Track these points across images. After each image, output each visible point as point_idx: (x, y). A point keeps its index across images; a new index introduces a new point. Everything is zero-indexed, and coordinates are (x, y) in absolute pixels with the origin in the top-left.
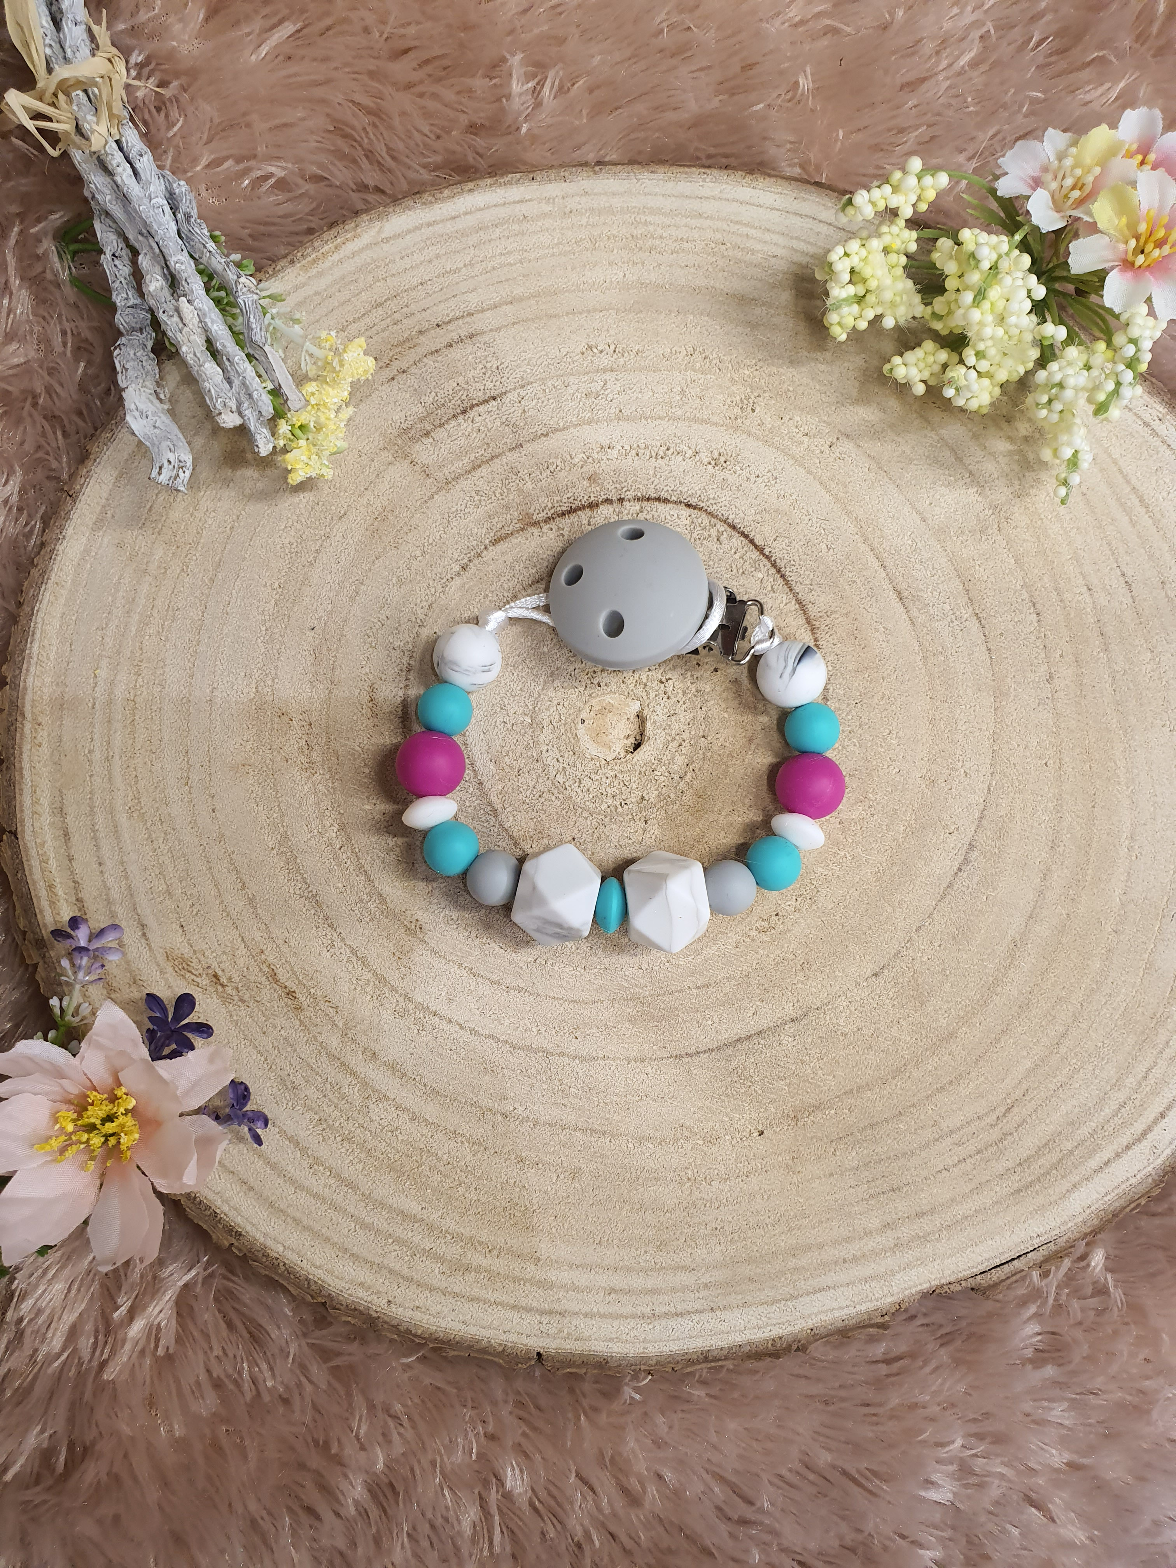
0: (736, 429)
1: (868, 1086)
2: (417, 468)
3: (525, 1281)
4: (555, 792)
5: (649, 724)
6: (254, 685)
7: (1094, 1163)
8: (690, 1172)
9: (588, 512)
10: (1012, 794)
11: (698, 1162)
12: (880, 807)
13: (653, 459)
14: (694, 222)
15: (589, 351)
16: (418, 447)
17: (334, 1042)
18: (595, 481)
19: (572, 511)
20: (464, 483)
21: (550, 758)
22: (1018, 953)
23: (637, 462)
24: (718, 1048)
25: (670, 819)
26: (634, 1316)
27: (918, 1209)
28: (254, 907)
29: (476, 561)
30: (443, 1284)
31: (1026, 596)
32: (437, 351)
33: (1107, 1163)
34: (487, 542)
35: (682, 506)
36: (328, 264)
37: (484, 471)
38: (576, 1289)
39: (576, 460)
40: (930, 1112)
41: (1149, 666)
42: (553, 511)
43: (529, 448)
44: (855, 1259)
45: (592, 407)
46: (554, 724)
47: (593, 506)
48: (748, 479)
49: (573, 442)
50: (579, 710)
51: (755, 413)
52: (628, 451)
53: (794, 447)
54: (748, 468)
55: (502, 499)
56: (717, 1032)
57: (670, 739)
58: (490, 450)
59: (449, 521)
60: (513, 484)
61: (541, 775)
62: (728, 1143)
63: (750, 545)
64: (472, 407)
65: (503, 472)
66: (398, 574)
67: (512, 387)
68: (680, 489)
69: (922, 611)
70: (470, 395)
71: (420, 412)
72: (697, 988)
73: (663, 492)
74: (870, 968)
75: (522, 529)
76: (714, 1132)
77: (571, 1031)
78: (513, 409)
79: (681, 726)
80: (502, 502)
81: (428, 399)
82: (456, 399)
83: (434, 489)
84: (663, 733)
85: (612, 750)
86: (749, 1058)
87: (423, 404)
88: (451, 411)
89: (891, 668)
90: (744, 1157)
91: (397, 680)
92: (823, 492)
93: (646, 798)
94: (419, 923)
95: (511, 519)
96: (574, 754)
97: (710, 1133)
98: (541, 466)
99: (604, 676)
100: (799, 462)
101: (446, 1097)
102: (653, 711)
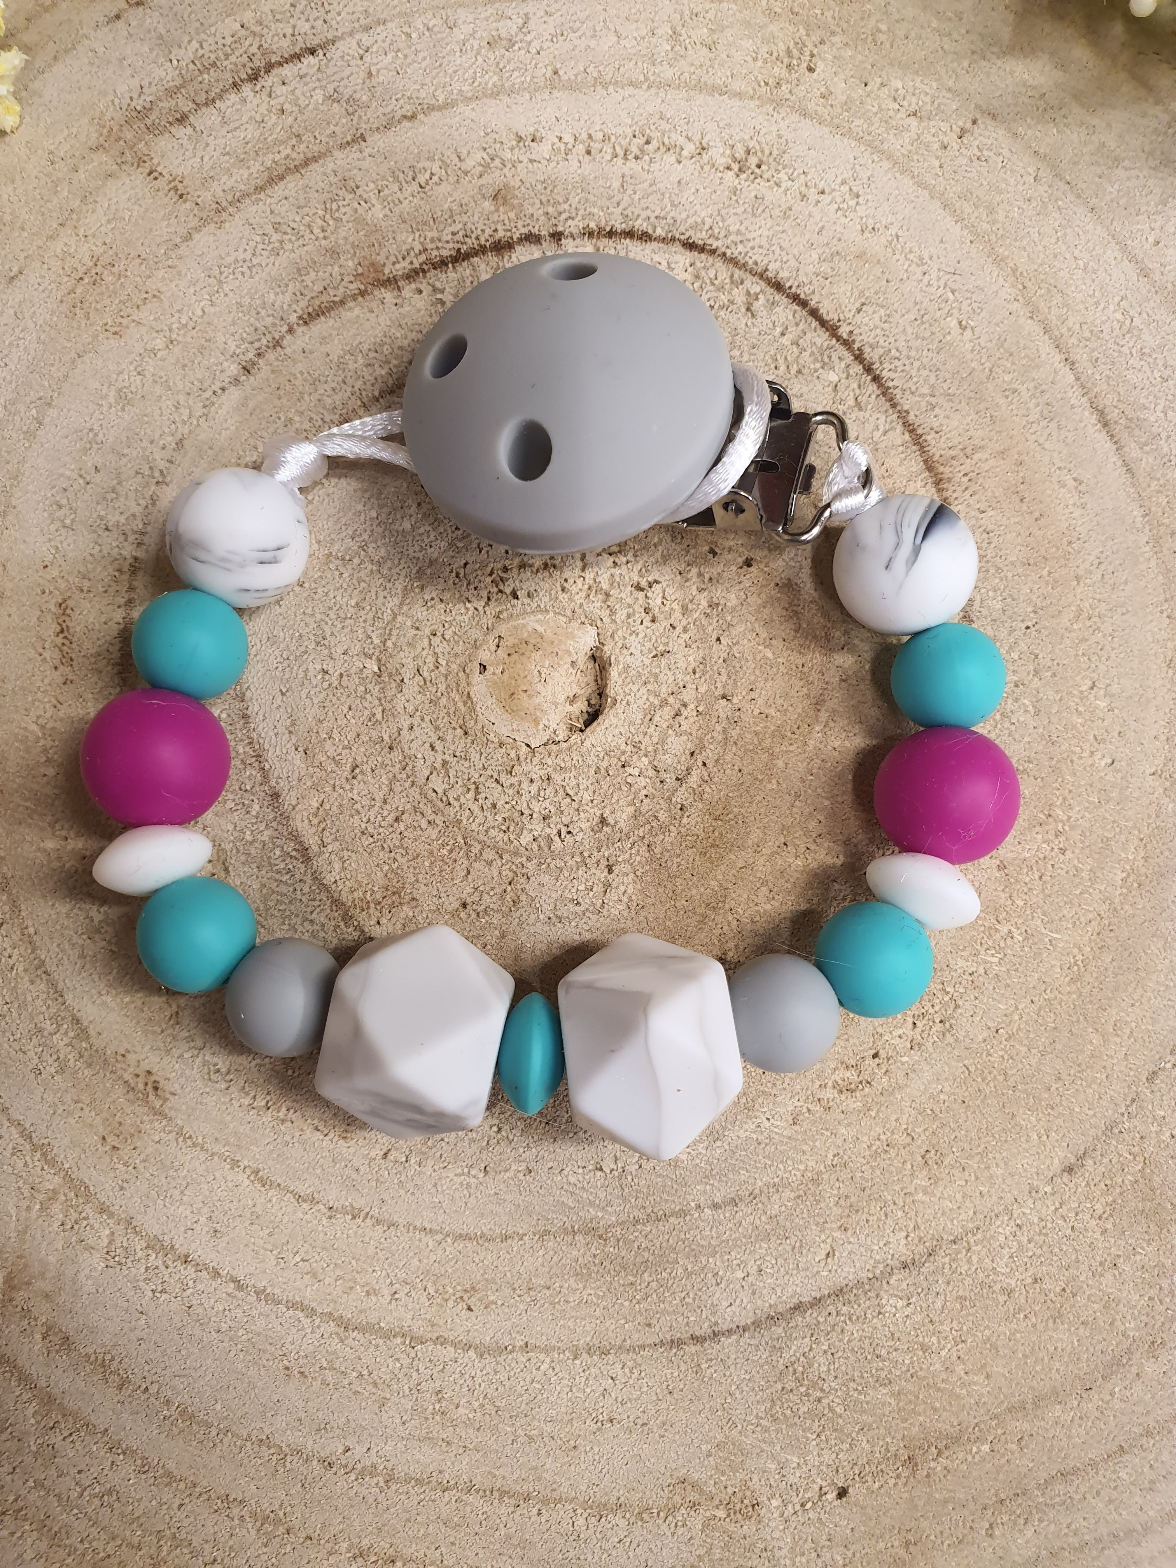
0: (779, 103)
1: (1056, 1396)
2: (162, 183)
4: (428, 811)
5: (614, 673)
9: (493, 259)
11: (717, 1553)
12: (1076, 835)
13: (620, 161)
16: (163, 143)
18: (505, 202)
19: (459, 257)
20: (252, 210)
21: (417, 742)
23: (588, 168)
24: (757, 1324)
25: (657, 863)
29: (271, 356)
34: (293, 318)
35: (677, 247)
37: (291, 186)
39: (469, 163)
42: (423, 258)
43: (377, 142)
45: (501, 66)
46: (426, 674)
47: (502, 248)
48: (803, 197)
49: (463, 130)
50: (476, 647)
51: (815, 75)
52: (570, 146)
53: (891, 137)
54: (803, 176)
55: (325, 238)
56: (754, 1293)
57: (657, 702)
58: (303, 146)
59: (220, 282)
60: (347, 209)
61: (399, 776)
62: (776, 1515)
63: (810, 319)
64: (269, 67)
65: (327, 188)
66: (119, 385)
67: (347, 30)
68: (672, 214)
69: (1147, 448)
70: (265, 46)
71: (169, 78)
72: (715, 1206)
73: (639, 221)
74: (1059, 1157)
75: (363, 293)
76: (748, 1493)
77: (458, 1295)
78: (348, 71)
79: (680, 677)
80: (323, 242)
81: (186, 54)
82: (237, 53)
83: (194, 222)
84: (643, 690)
85: (541, 726)
86: (817, 1342)
87: (175, 62)
88: (228, 75)
89: (1092, 558)
90: (809, 1545)
91: (111, 590)
92: (949, 221)
93: (611, 821)
94: (153, 1078)
95: (342, 275)
96: (466, 733)
97: (740, 1495)
98: (401, 175)
99: (525, 576)
100: (901, 166)
101: (208, 1425)
102: (624, 647)
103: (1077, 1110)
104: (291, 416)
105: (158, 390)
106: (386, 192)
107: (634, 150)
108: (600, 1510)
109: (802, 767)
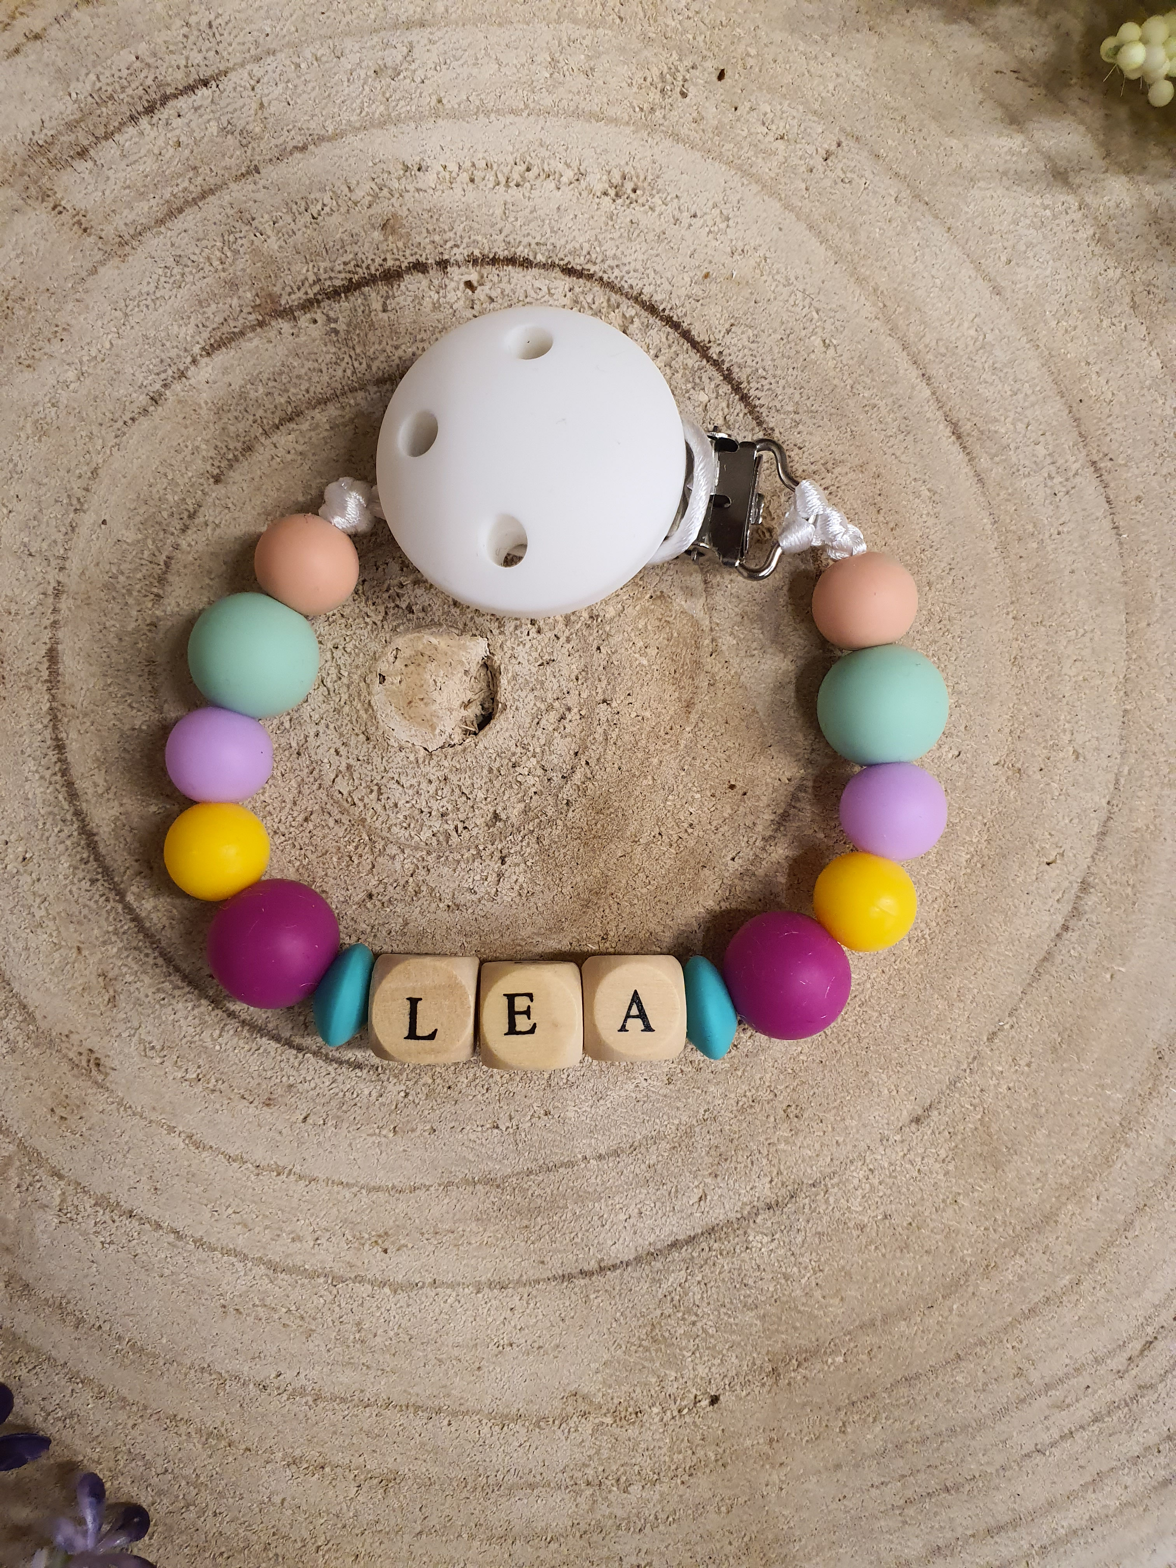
0: (653, 128)
1: (903, 1314)
2: (65, 217)
4: (335, 811)
5: (504, 681)
8: (590, 1472)
9: (383, 288)
10: (1157, 790)
11: (605, 1453)
13: (501, 188)
16: (66, 178)
18: (393, 231)
19: (351, 287)
20: (154, 243)
21: (323, 747)
22: (1166, 1072)
23: (471, 195)
24: (638, 1259)
25: (545, 854)
27: (989, 1519)
29: (177, 387)
34: (196, 349)
35: (557, 273)
37: (189, 219)
39: (359, 194)
40: (1011, 1353)
42: (316, 288)
43: (271, 173)
45: (388, 95)
46: (329, 685)
47: (391, 277)
48: (677, 221)
49: (352, 160)
50: (375, 659)
51: (687, 100)
52: (454, 175)
53: (760, 160)
54: (676, 200)
55: (224, 270)
56: (635, 1233)
57: (543, 707)
58: (200, 179)
59: (126, 315)
60: (244, 241)
61: (307, 780)
62: (657, 1419)
63: (682, 340)
64: (165, 99)
65: (224, 220)
66: (36, 416)
67: (239, 61)
68: (552, 240)
69: (997, 459)
70: (160, 78)
71: (69, 112)
72: (600, 1157)
73: (521, 248)
74: (908, 1109)
75: (261, 324)
76: (632, 1403)
77: (373, 1239)
78: (240, 102)
79: (563, 683)
80: (223, 275)
81: (83, 87)
82: (133, 86)
83: (99, 256)
84: (531, 696)
85: (438, 731)
86: (692, 1274)
87: (74, 95)
88: (125, 108)
89: (943, 565)
90: (686, 1443)
91: (37, 613)
92: (814, 242)
93: (503, 816)
94: (94, 1056)
95: (240, 306)
96: (368, 739)
97: (625, 1404)
98: (295, 207)
99: (419, 591)
100: (769, 189)
101: (156, 1356)
102: (513, 656)
103: (924, 1067)
104: (197, 444)
105: (72, 421)
106: (281, 223)
107: (516, 177)
108: (503, 1421)
109: (674, 764)
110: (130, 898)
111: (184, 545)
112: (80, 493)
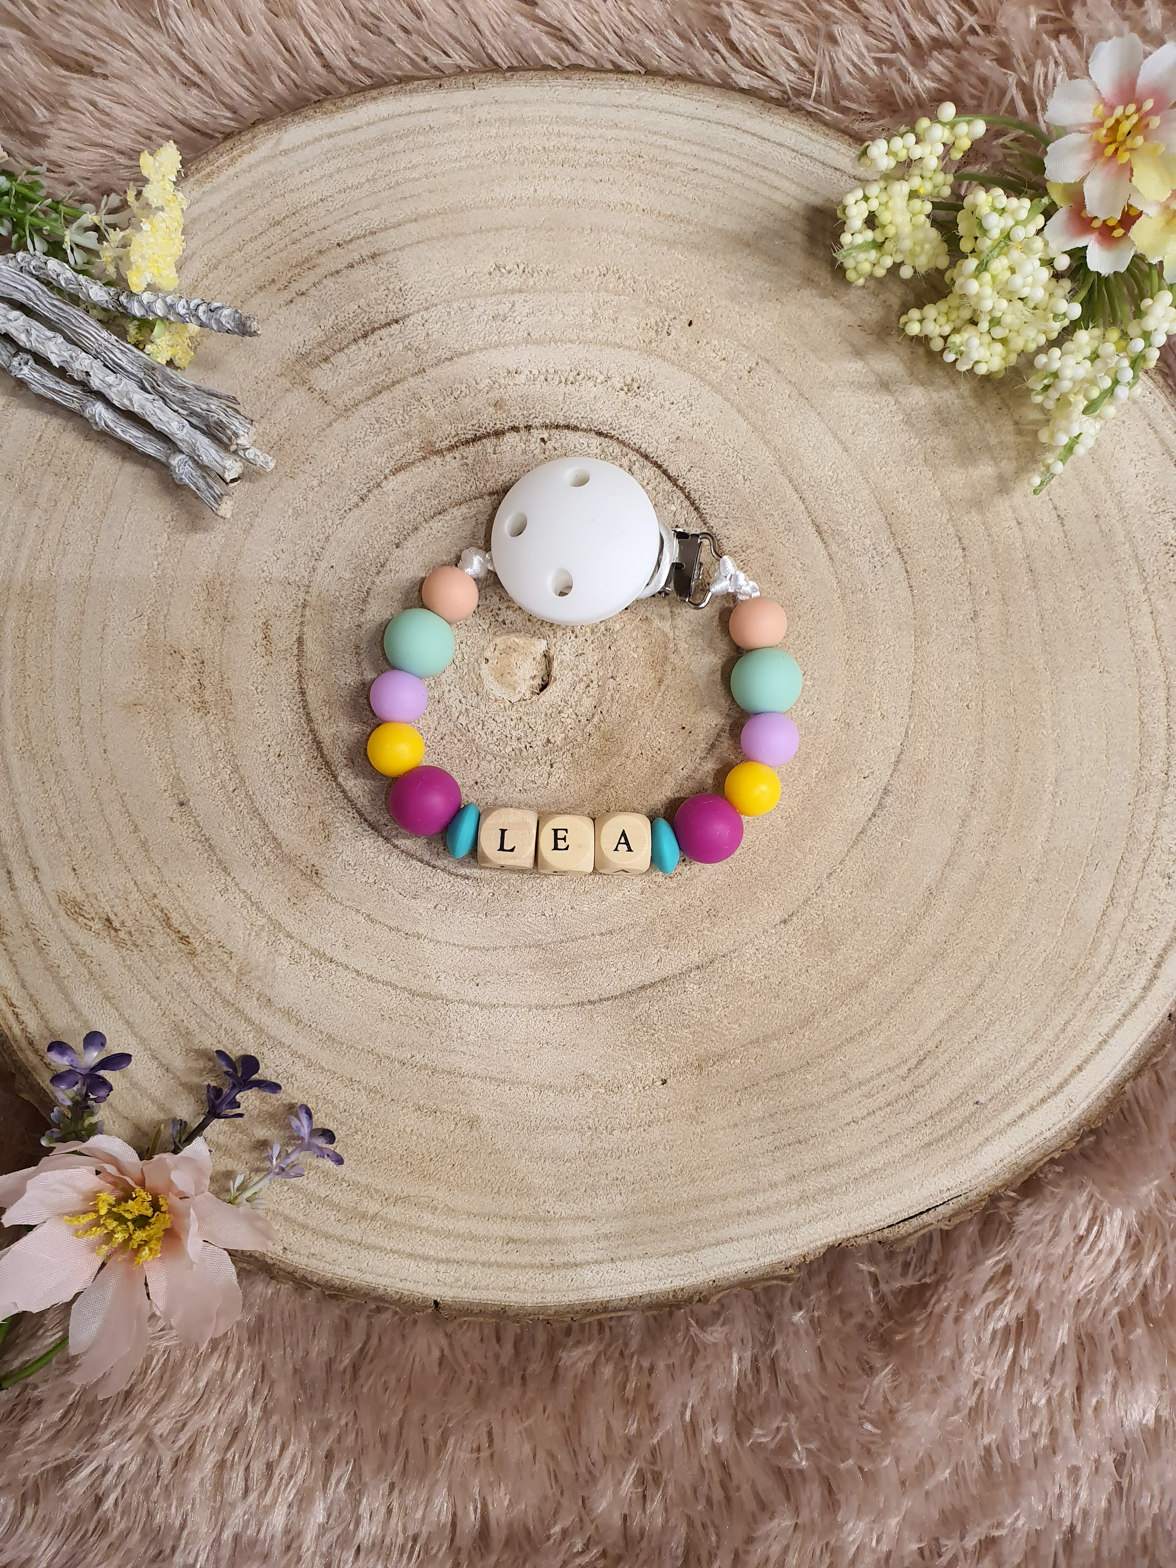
0: (650, 353)
1: (775, 1036)
2: (315, 394)
3: (422, 1230)
4: (458, 734)
5: (555, 664)
6: (146, 622)
7: (1007, 1117)
8: (591, 1121)
9: (494, 440)
10: (931, 738)
11: (600, 1110)
13: (563, 385)
14: (610, 133)
15: (497, 271)
16: (317, 372)
17: (228, 988)
18: (501, 408)
19: (476, 439)
20: (365, 410)
21: (452, 698)
22: (933, 902)
23: (546, 388)
24: (622, 995)
25: (576, 763)
26: (532, 1266)
27: (824, 1161)
28: (147, 851)
29: (376, 492)
30: (339, 1232)
31: (951, 530)
32: (337, 272)
33: (1021, 1116)
34: (387, 471)
35: (593, 434)
36: (223, 177)
37: (385, 397)
38: (474, 1238)
39: (482, 386)
40: (839, 1063)
41: (1080, 604)
42: (456, 439)
43: (432, 373)
44: (759, 1211)
45: (499, 330)
46: (457, 663)
47: (499, 434)
48: (662, 406)
49: (478, 367)
50: (483, 649)
51: (671, 337)
52: (536, 376)
53: (711, 372)
54: (662, 394)
55: (404, 427)
56: (621, 979)
57: (577, 680)
58: (392, 375)
59: (348, 450)
60: (415, 411)
61: (443, 716)
62: (630, 1092)
63: (663, 475)
64: (373, 330)
65: (405, 398)
66: (294, 505)
67: (416, 309)
68: (591, 416)
69: (841, 546)
70: (371, 318)
71: (319, 336)
72: (602, 934)
73: (573, 420)
74: (780, 914)
75: (424, 458)
76: (616, 1081)
77: (471, 978)
78: (416, 333)
79: (589, 667)
80: (403, 429)
81: (329, 323)
82: (356, 322)
83: (333, 416)
84: (570, 673)
85: (517, 691)
86: (653, 1005)
87: (323, 327)
88: (351, 335)
90: (647, 1107)
91: (292, 617)
92: (741, 420)
93: (552, 741)
94: (314, 868)
95: (413, 447)
96: (478, 695)
97: (612, 1082)
98: (445, 392)
99: (510, 612)
100: (716, 388)
101: (342, 1044)
102: (561, 650)
103: (789, 891)
104: (386, 525)
105: (315, 509)
106: (437, 401)
107: (571, 379)
108: (541, 1088)
109: (651, 714)
110: (340, 779)
111: (378, 582)
112: (318, 550)
